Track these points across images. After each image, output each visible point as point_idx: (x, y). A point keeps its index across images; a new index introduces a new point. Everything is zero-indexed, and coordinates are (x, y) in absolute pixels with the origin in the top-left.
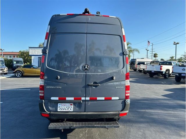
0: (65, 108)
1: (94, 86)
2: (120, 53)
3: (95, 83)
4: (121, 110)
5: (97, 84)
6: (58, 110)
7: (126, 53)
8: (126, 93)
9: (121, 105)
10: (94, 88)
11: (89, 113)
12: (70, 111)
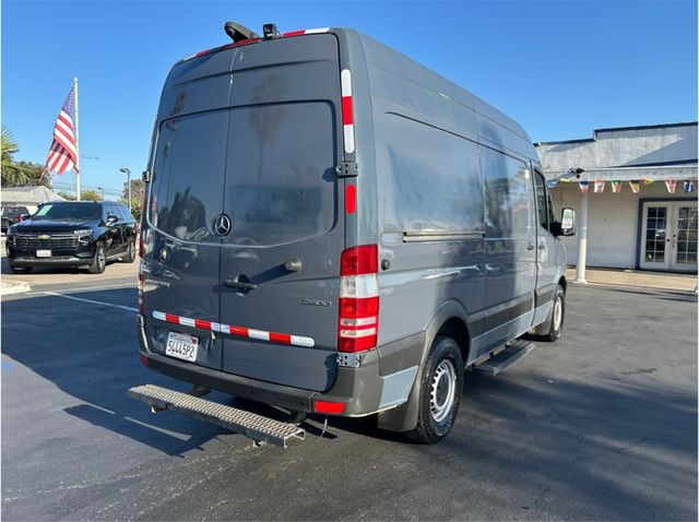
0: (182, 348)
1: (241, 290)
2: (326, 171)
3: (243, 278)
4: (323, 389)
5: (248, 282)
6: (168, 353)
7: (345, 169)
8: (341, 328)
9: (325, 369)
10: (241, 294)
11: (230, 377)
12: (190, 359)
